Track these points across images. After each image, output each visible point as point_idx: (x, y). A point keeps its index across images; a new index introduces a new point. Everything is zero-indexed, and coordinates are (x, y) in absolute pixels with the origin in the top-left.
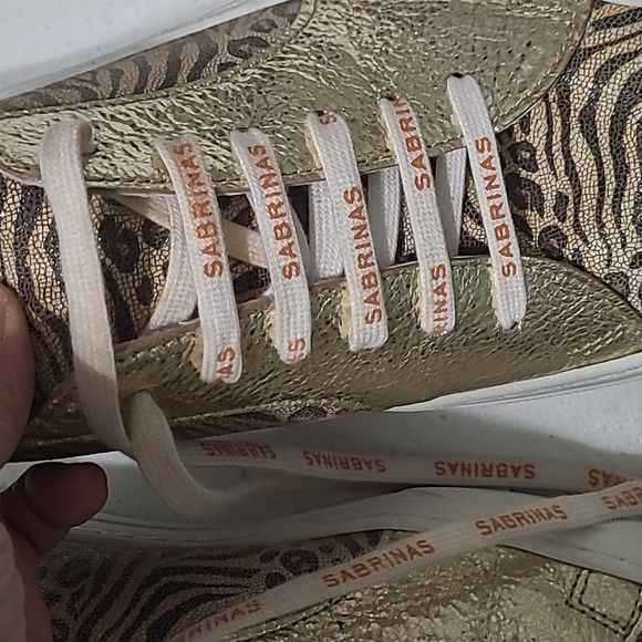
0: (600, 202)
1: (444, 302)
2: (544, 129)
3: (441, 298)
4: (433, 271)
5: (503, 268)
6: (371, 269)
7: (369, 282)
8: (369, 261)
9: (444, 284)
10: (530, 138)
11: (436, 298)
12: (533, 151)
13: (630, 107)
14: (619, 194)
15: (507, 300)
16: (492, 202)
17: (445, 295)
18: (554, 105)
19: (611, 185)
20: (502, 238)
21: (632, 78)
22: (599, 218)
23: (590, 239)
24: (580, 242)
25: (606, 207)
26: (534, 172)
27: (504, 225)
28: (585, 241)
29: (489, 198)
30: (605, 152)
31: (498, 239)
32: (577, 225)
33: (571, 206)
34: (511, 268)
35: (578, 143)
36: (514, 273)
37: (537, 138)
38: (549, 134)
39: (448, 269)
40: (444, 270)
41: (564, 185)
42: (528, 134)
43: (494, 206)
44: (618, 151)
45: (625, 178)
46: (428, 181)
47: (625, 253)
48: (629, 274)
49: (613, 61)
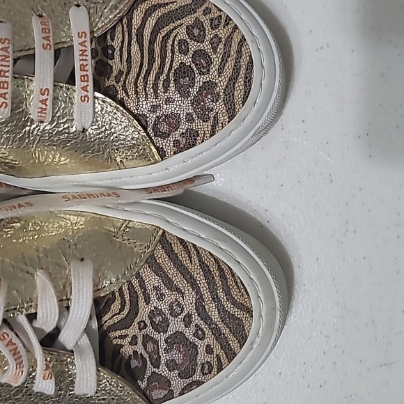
0: (138, 75)
1: (45, 109)
2: (120, 39)
3: (44, 107)
4: (42, 90)
5: (82, 97)
6: (7, 79)
7: (3, 86)
8: (7, 74)
9: (47, 99)
10: (113, 44)
11: (41, 105)
12: (114, 50)
13: (159, 29)
14: (148, 72)
15: (81, 114)
16: (82, 62)
17: (47, 105)
18: (125, 26)
19: (145, 68)
20: (84, 81)
21: (163, 15)
22: (136, 84)
23: (130, 94)
24: (124, 95)
25: (140, 78)
26: (111, 60)
27: (87, 75)
28: (127, 94)
29: (81, 60)
30: (146, 52)
31: (82, 81)
32: (124, 86)
33: (124, 76)
34: (86, 98)
35: (135, 47)
36: (88, 101)
37: (116, 44)
38: (123, 42)
39: (51, 91)
40: (48, 92)
41: (124, 67)
42: (113, 41)
43: (83, 64)
44: (151, 51)
45: (152, 65)
46: (50, 48)
47: (147, 103)
48: (148, 115)
49: (155, 6)
